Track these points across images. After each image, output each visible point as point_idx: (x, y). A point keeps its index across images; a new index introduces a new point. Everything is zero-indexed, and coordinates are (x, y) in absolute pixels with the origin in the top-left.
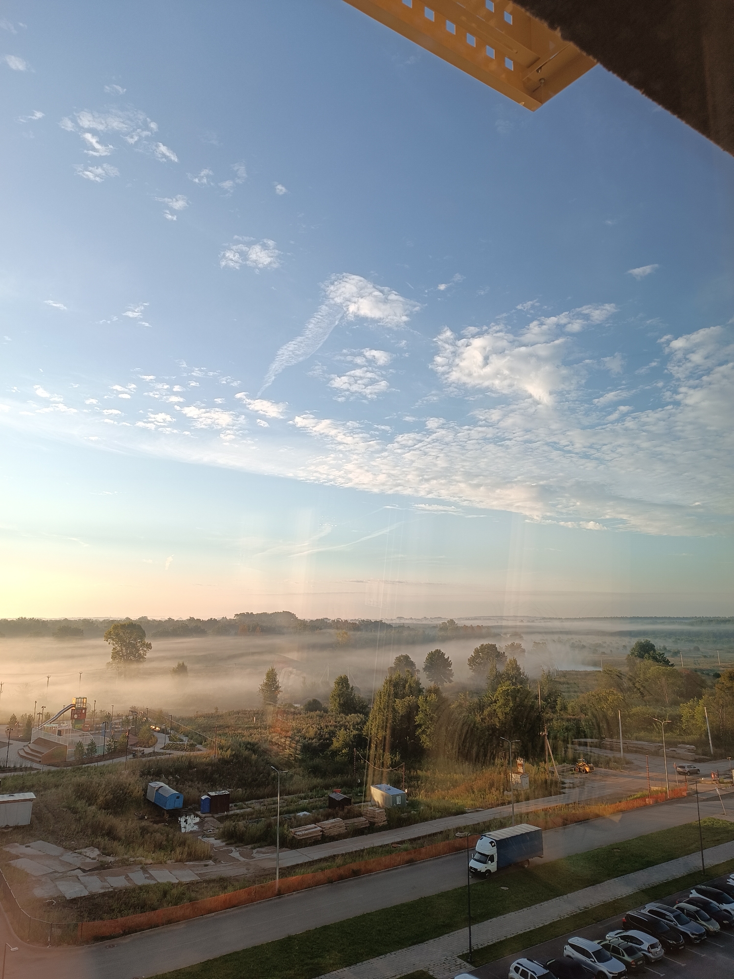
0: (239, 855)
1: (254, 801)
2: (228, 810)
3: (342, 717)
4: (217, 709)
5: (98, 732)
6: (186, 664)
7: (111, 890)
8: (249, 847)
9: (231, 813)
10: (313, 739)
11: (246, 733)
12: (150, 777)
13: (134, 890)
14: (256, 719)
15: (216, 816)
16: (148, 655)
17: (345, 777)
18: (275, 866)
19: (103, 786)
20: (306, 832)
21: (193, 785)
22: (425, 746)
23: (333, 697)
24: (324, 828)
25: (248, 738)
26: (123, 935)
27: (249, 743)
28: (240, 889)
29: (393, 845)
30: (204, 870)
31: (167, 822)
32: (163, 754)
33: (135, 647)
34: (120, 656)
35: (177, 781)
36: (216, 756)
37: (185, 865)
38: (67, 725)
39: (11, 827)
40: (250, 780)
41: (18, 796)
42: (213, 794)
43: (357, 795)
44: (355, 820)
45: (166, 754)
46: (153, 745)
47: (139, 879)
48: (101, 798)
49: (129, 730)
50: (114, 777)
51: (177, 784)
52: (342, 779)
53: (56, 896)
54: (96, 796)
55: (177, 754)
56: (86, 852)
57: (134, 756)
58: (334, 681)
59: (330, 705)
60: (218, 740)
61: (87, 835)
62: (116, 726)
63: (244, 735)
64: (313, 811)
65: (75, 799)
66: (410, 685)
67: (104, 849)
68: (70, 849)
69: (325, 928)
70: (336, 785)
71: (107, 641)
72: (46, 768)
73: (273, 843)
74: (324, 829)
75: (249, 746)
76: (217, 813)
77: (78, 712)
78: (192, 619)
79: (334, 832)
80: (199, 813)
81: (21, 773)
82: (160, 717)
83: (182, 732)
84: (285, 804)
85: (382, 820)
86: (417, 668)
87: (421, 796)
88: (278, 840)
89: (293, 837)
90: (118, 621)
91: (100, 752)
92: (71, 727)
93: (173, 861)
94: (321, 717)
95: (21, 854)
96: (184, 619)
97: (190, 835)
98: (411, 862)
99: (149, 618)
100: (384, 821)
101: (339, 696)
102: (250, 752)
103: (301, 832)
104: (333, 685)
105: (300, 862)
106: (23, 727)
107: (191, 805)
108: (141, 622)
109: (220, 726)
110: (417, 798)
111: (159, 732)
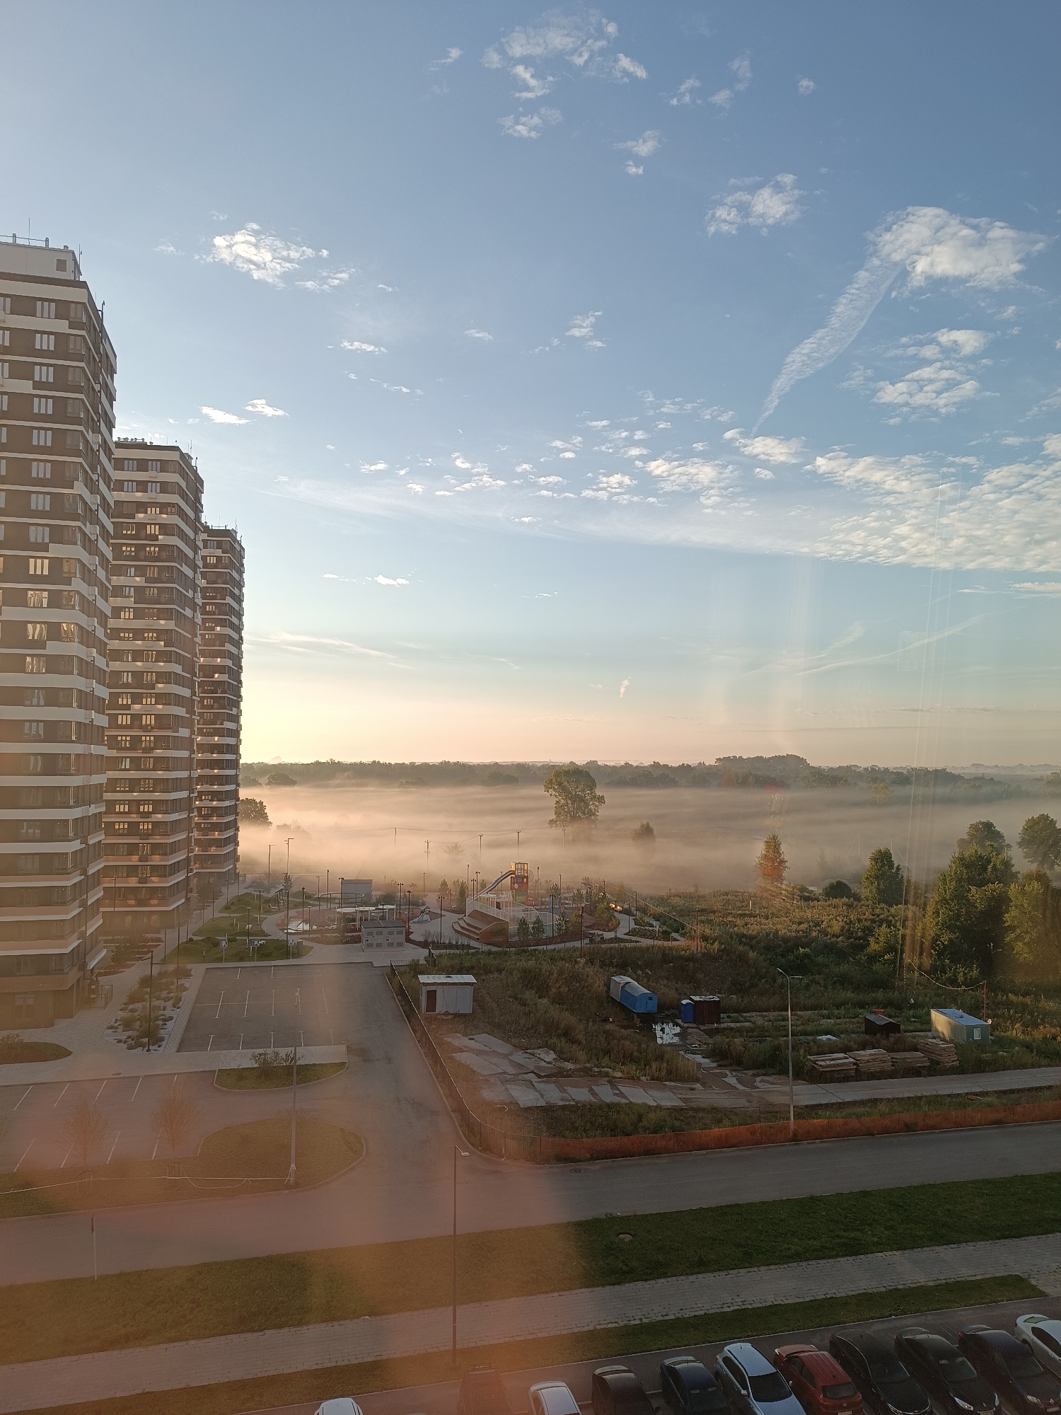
0: (735, 1081)
1: (754, 1014)
2: (718, 1022)
3: (882, 909)
4: (696, 886)
5: (543, 907)
6: (651, 825)
7: (572, 1103)
8: (750, 1072)
9: (723, 1026)
10: (838, 937)
11: (739, 922)
12: (612, 970)
13: (600, 1108)
14: (753, 904)
15: (703, 1028)
16: (602, 812)
17: (890, 994)
18: (788, 1103)
19: (555, 975)
20: (832, 1062)
21: (670, 984)
22: (1021, 960)
23: (867, 878)
24: (859, 1060)
25: (742, 928)
26: (590, 1159)
27: (744, 935)
28: (740, 1125)
29: (970, 1097)
30: (690, 1095)
31: (638, 1028)
32: (627, 941)
33: (583, 801)
34: (566, 812)
35: (648, 977)
36: (699, 949)
37: (664, 1084)
38: (506, 897)
39: (451, 1014)
40: (747, 985)
41: (457, 978)
42: (697, 998)
43: (908, 1020)
44: (907, 1055)
45: (632, 941)
46: (614, 929)
47: (606, 1094)
48: (554, 990)
49: (583, 907)
50: (567, 965)
51: (648, 981)
52: (884, 995)
53: (508, 1101)
54: (547, 987)
55: (646, 942)
56: (539, 1054)
57: (591, 941)
58: (870, 855)
59: (864, 890)
60: (700, 929)
61: (539, 1033)
62: (567, 902)
63: (737, 924)
64: (842, 1036)
65: (522, 988)
66: (995, 866)
67: (561, 1052)
68: (521, 1048)
69: (865, 1194)
70: (877, 1003)
71: (548, 791)
72: (486, 948)
73: (784, 1072)
74: (858, 1062)
75: (744, 940)
76: (703, 1024)
77: (519, 879)
78: (656, 765)
79: (875, 1067)
80: (679, 1021)
81: (458, 952)
82: (622, 894)
83: (651, 915)
84: (799, 1023)
85: (951, 1060)
86: (1007, 842)
87: (1014, 1031)
88: (791, 1069)
89: (813, 1067)
90: (560, 767)
91: (548, 933)
92: (511, 899)
93: (649, 1078)
94: (850, 906)
95: (465, 1047)
96: (646, 764)
97: (669, 1049)
98: (998, 1123)
99: (599, 763)
100: (953, 1061)
101: (877, 877)
102: (747, 948)
103: (824, 1062)
104: (867, 863)
105: (823, 1102)
106: (456, 895)
107: (668, 1010)
108: (589, 768)
109: (702, 911)
110: (1009, 1033)
111: (620, 912)
